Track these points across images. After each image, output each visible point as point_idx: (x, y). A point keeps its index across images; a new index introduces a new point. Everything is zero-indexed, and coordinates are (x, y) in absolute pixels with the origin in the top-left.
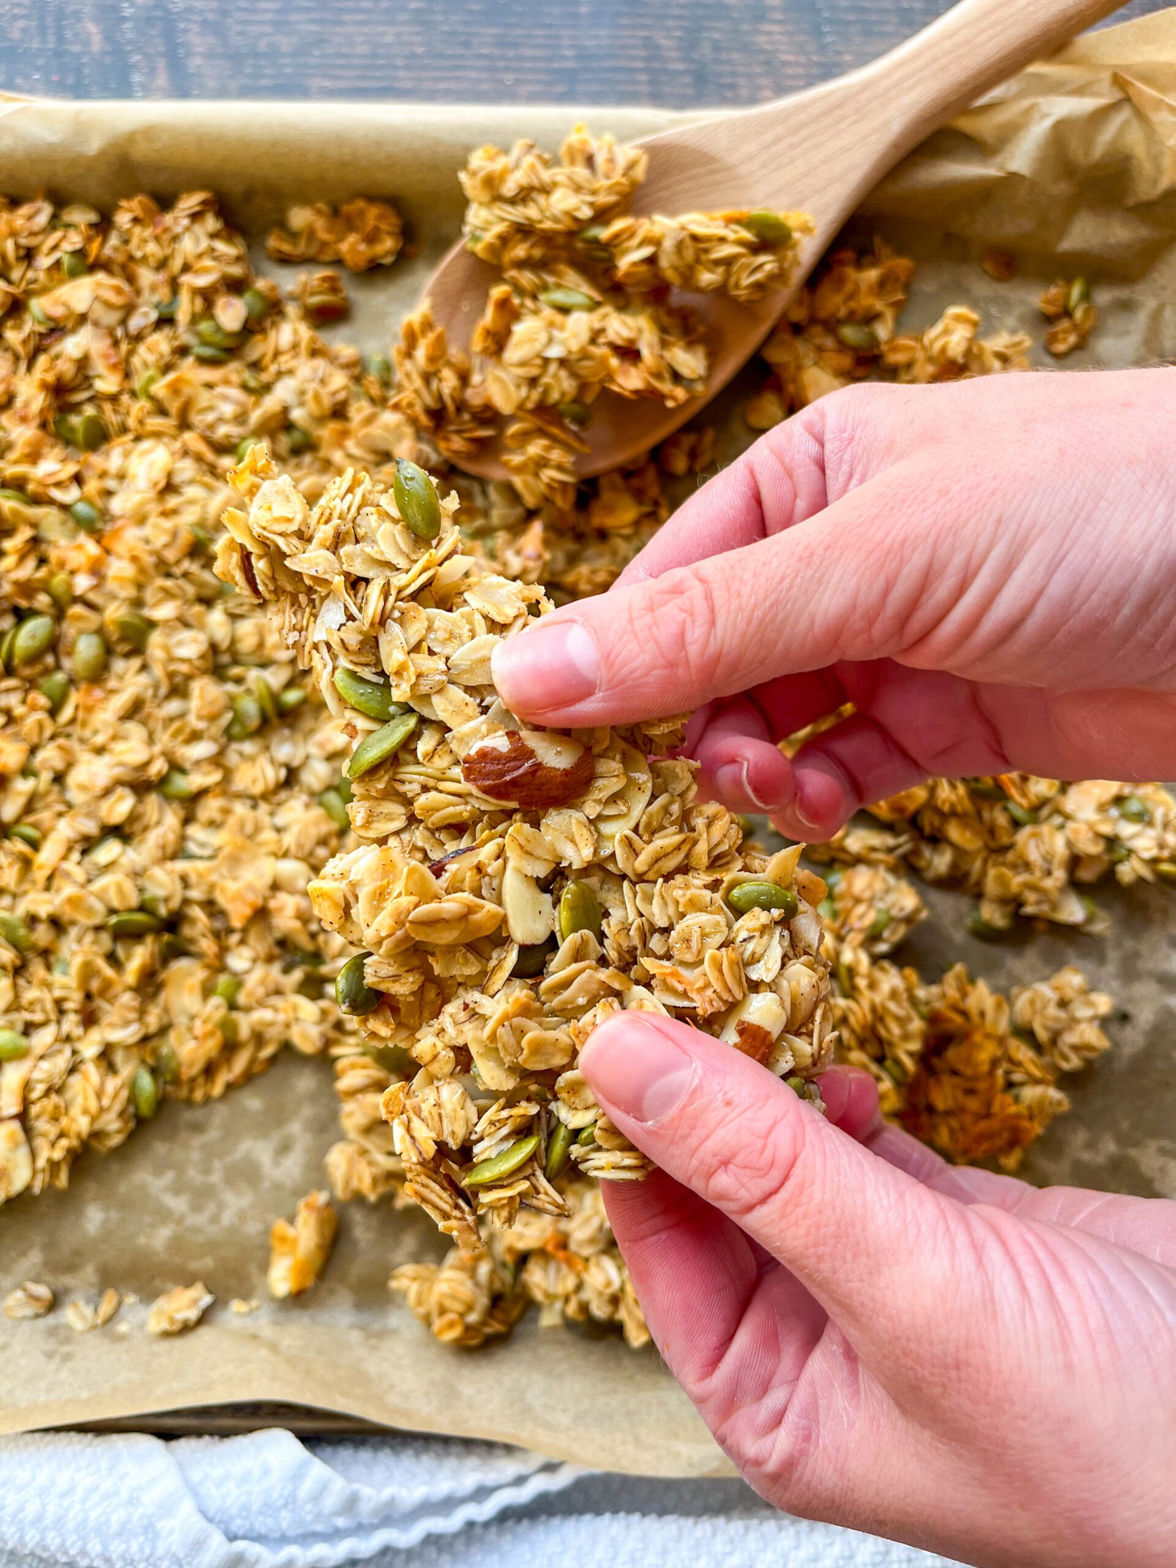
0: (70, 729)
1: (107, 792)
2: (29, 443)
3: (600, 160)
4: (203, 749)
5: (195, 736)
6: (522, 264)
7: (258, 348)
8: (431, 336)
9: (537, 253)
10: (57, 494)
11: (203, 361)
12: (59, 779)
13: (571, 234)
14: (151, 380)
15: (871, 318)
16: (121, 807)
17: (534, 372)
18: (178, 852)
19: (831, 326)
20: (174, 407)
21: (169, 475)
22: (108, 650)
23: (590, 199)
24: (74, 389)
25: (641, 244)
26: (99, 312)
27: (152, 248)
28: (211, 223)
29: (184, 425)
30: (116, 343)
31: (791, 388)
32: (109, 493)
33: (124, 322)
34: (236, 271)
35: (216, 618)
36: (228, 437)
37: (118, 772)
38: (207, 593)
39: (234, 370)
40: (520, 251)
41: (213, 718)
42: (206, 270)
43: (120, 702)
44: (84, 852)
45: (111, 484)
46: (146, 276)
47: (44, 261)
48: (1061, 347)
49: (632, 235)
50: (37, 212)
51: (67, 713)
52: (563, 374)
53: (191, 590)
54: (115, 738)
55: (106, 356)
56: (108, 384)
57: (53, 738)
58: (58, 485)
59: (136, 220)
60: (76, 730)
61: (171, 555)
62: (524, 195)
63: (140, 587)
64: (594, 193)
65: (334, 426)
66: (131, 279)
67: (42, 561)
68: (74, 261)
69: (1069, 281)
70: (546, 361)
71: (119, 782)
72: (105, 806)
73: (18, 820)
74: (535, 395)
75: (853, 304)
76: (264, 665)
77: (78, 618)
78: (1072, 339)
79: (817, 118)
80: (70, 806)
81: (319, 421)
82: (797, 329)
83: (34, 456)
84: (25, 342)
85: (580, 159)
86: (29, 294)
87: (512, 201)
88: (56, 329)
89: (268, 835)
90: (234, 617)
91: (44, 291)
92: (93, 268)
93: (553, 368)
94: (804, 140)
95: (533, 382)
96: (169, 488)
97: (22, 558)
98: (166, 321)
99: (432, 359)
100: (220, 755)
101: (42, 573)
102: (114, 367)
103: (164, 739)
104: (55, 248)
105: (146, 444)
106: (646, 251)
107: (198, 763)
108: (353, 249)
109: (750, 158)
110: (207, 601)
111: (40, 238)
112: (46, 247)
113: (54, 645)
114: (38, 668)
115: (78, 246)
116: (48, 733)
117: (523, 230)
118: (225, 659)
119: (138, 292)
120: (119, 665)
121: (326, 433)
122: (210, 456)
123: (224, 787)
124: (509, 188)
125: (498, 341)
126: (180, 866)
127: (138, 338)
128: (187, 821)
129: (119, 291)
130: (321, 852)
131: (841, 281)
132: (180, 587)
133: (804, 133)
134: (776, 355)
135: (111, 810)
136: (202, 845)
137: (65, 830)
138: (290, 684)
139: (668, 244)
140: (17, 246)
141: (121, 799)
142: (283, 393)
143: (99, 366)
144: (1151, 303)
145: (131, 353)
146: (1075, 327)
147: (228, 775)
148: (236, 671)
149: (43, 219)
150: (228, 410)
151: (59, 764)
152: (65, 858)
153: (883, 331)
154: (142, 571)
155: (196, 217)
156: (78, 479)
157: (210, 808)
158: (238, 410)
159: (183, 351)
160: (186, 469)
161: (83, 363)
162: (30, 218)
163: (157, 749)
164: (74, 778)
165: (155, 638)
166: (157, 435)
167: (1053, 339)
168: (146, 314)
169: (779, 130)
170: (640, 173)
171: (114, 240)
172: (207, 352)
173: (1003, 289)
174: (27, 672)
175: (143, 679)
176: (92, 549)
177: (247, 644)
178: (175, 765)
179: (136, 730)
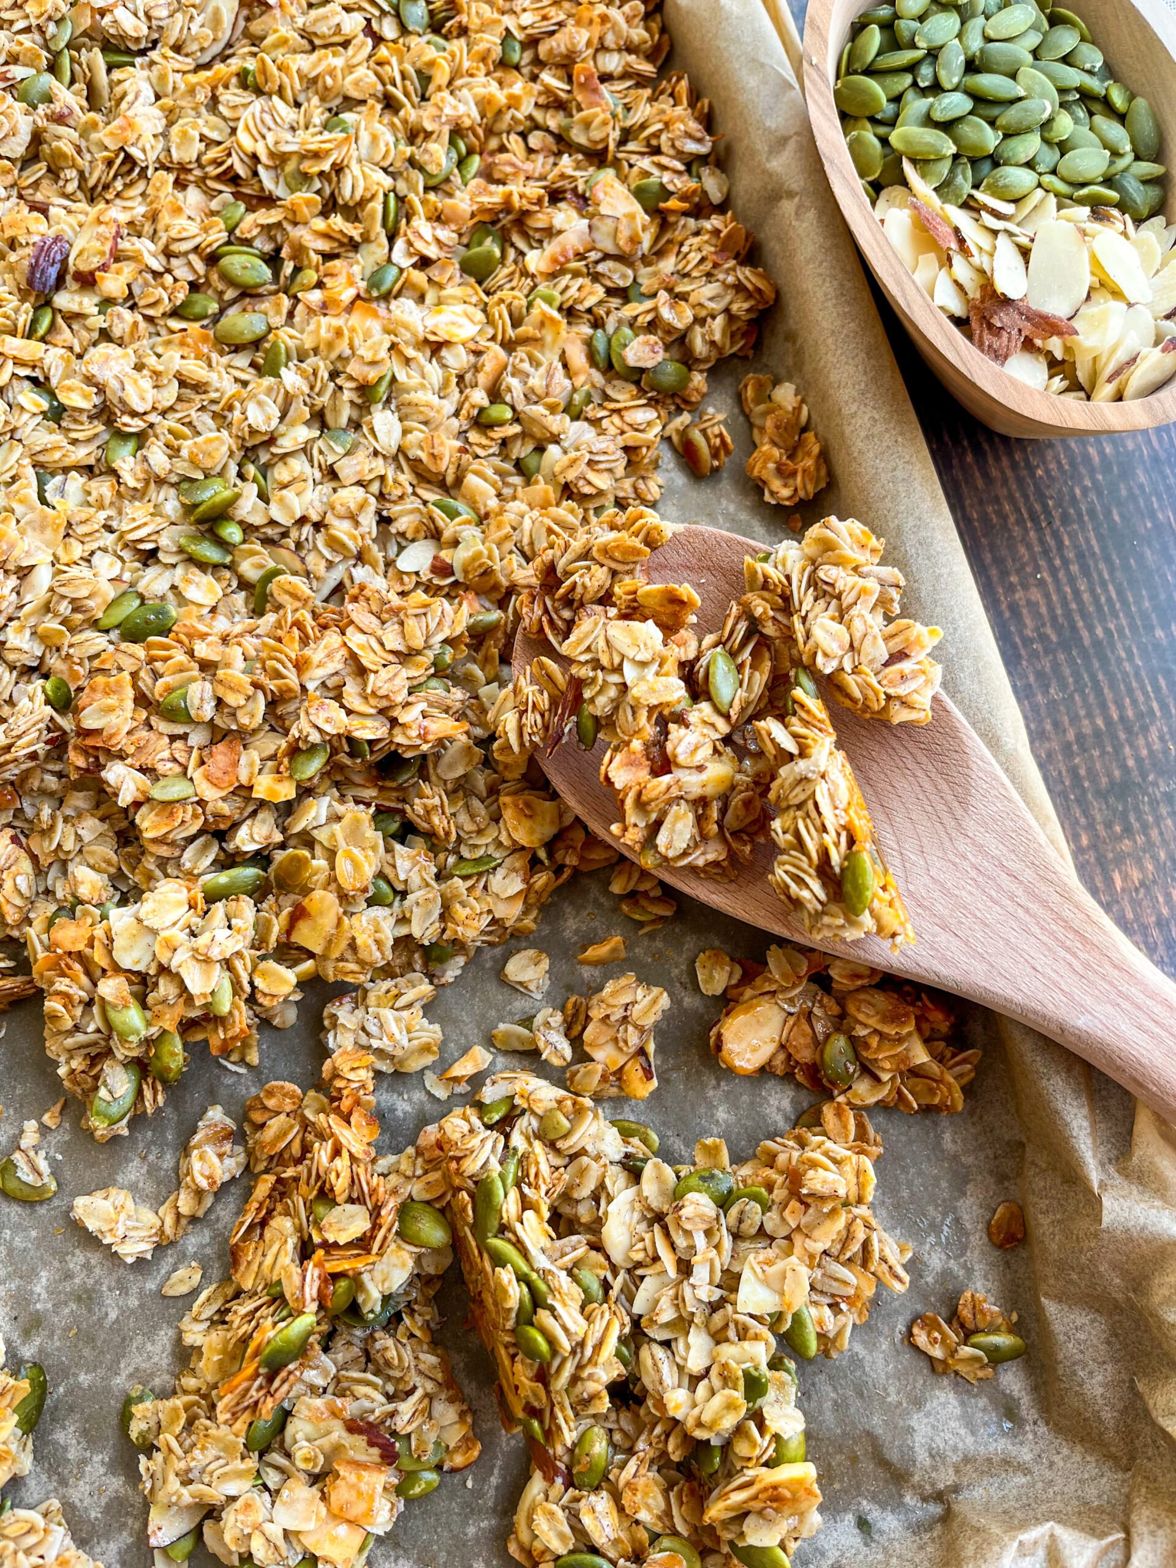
0: (163, 332)
1: (89, 380)
2: (454, 208)
3: (906, 666)
4: (157, 457)
5: (174, 452)
6: (747, 614)
7: (623, 394)
8: (637, 543)
9: (770, 630)
10: (400, 244)
11: (589, 343)
12: (105, 335)
13: (797, 663)
14: (549, 301)
15: (868, 1071)
16: (78, 398)
17: (605, 661)
18: (44, 470)
19: (841, 1021)
20: (527, 329)
21: (446, 343)
22: (256, 344)
23: (848, 667)
24: (525, 235)
25: (795, 736)
26: (606, 227)
27: (694, 257)
28: (740, 307)
29: (509, 346)
30: (580, 256)
31: (748, 992)
32: (421, 299)
33: (606, 257)
34: (699, 346)
35: (302, 434)
36: (509, 390)
37: (114, 384)
38: (329, 418)
39: (589, 377)
40: (760, 607)
41: (193, 462)
42: (680, 316)
43: (195, 369)
44: (34, 381)
45: (430, 297)
46: (668, 265)
47: (645, 163)
48: (921, 1338)
49: (806, 723)
50: (699, 141)
51: (175, 324)
52: (612, 692)
53: (325, 399)
54: (156, 374)
55: (564, 253)
56: (535, 260)
57: (149, 319)
58: (410, 244)
59: (716, 232)
60: (166, 337)
61: (353, 368)
62: (824, 591)
63: (316, 351)
64: (856, 670)
65: (552, 494)
66: (660, 254)
67: (328, 257)
68: (656, 188)
69: (1015, 1329)
70: (618, 669)
71: (101, 389)
72: (75, 382)
73: (56, 311)
74: (585, 672)
75: (874, 1042)
76: (263, 496)
77: (278, 305)
78: (937, 1352)
79: (1059, 918)
80: (80, 356)
81: (552, 478)
82: (821, 980)
83: (438, 218)
84: (563, 176)
85: (896, 644)
86: (616, 164)
87: (813, 582)
88: (583, 201)
89: (77, 551)
90: (305, 450)
91: (623, 179)
92: (653, 211)
93: (615, 678)
94: (1027, 911)
95: (596, 664)
96: (436, 348)
97: (326, 236)
98: (623, 294)
99: (605, 551)
100: (160, 482)
101: (315, 258)
102: (555, 261)
103: (165, 425)
104: (663, 168)
105: (480, 316)
106: (790, 746)
107: (145, 459)
108: (768, 458)
109: (980, 849)
110: (319, 419)
111: (672, 152)
112: (664, 160)
113: (248, 293)
114: (221, 286)
115: (671, 188)
116: (150, 312)
117: (786, 604)
118: (264, 458)
119: (646, 261)
120: (242, 360)
121: (542, 488)
122: (483, 379)
123: (124, 494)
124: (829, 572)
125: (633, 612)
126: (30, 473)
127: (596, 277)
128: (89, 471)
129: (634, 240)
130: (64, 608)
131: (893, 1018)
132: (324, 387)
133: (1034, 907)
134: (775, 959)
135: (70, 389)
136: (62, 492)
137: (53, 359)
138: (248, 529)
139: (801, 766)
140: (657, 135)
141: (86, 397)
142: (576, 432)
143: (552, 248)
144: (1026, 1455)
145: (576, 274)
146: (953, 1353)
147: (137, 494)
148: (251, 470)
149: (691, 147)
150: (537, 381)
151: (117, 332)
152: (18, 362)
153: (864, 1092)
154: (330, 345)
155: (739, 287)
156: (424, 263)
157: (103, 488)
158: (540, 391)
159: (597, 324)
160: (457, 359)
161: (550, 232)
162: (688, 135)
163: (153, 418)
164: (105, 348)
165: (268, 381)
166: (490, 321)
167: (930, 1325)
168: (624, 276)
169: (1028, 875)
170: (900, 715)
171: (691, 222)
172: (600, 345)
173: (977, 1239)
174: (214, 277)
175: (230, 388)
176: (347, 295)
177: (281, 473)
178: (141, 439)
179: (170, 394)
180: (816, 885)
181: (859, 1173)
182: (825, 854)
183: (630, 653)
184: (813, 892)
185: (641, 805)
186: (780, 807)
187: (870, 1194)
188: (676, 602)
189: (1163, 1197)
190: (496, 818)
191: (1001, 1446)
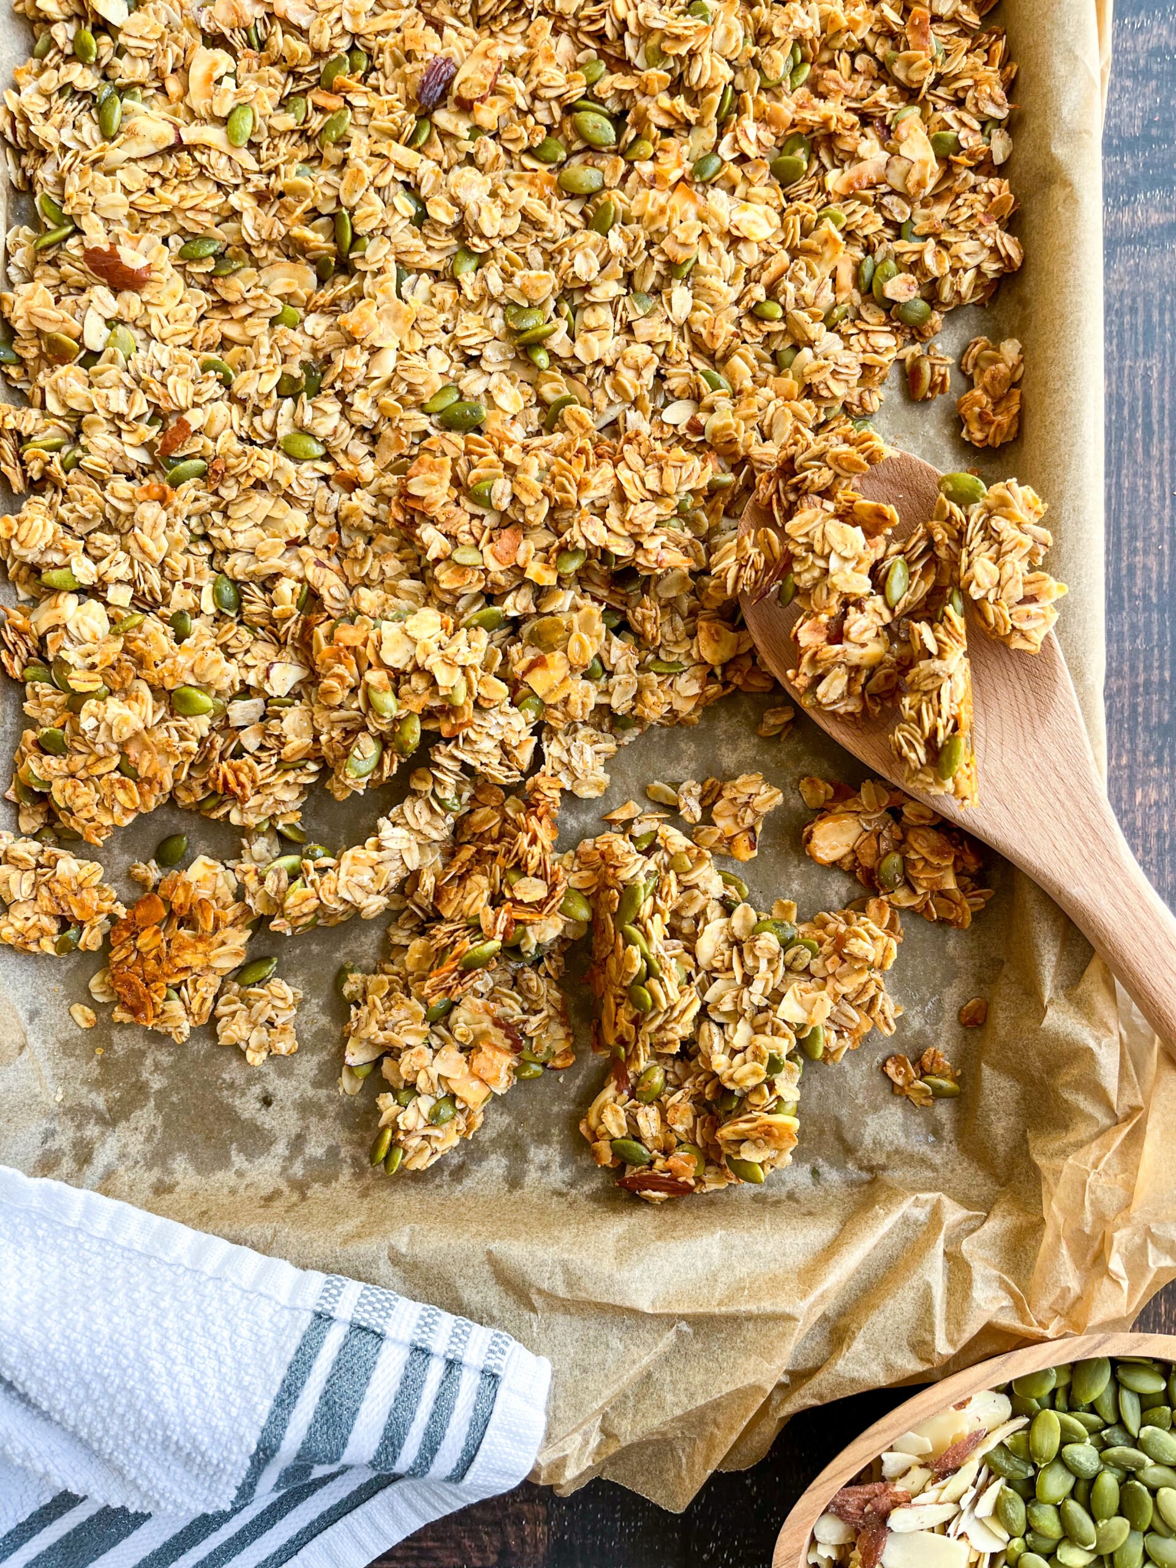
0: (516, 166)
1: (454, 201)
2: (778, 113)
3: (1032, 608)
4: (495, 283)
5: (508, 277)
6: (929, 536)
7: (873, 317)
8: (861, 458)
9: (942, 553)
10: (728, 138)
11: (858, 266)
12: (471, 159)
13: (955, 583)
14: (836, 220)
15: (909, 884)
16: (442, 213)
17: (817, 548)
18: (404, 268)
19: (901, 845)
20: (811, 242)
21: (745, 239)
22: (589, 197)
23: (991, 598)
24: (831, 152)
25: (938, 640)
26: (900, 166)
27: (965, 212)
28: (991, 268)
29: (794, 253)
30: (872, 186)
31: (840, 808)
32: (732, 190)
33: (893, 192)
34: (946, 294)
35: (612, 289)
36: (785, 292)
37: (473, 208)
38: (637, 280)
39: (851, 295)
40: (940, 535)
41: (522, 291)
42: (939, 264)
43: (538, 209)
44: (406, 185)
45: (740, 190)
46: (940, 211)
47: (949, 115)
48: (891, 1070)
49: (949, 634)
50: (999, 106)
51: (529, 162)
52: (816, 573)
53: (636, 265)
54: (506, 205)
55: (859, 179)
56: (834, 180)
57: (508, 152)
58: (736, 140)
59: (991, 195)
60: (517, 172)
61: (667, 244)
62: (991, 535)
63: (639, 220)
64: (996, 602)
65: (796, 388)
66: (937, 197)
67: (667, 132)
68: (950, 141)
69: (956, 1080)
70: (827, 558)
71: (462, 210)
72: (442, 199)
73: (434, 126)
74: (799, 551)
75: (920, 865)
76: (571, 334)
77: (615, 167)
78: (899, 1081)
79: (1083, 816)
80: (446, 171)
81: (800, 376)
82: (895, 813)
83: (763, 119)
84: (876, 104)
85: (1031, 590)
86: (923, 104)
87: (985, 527)
88: (888, 133)
89: (419, 343)
90: (613, 304)
91: (925, 119)
92: (942, 159)
93: (821, 563)
94: (1063, 805)
95: (810, 548)
96: (735, 241)
97: (668, 113)
98: (898, 230)
99: (836, 459)
100: (493, 300)
101: (655, 132)
102: (850, 186)
103: (505, 250)
104: (963, 124)
105: (776, 220)
106: (932, 647)
107: (484, 278)
108: (977, 401)
109: (1044, 753)
110: (629, 279)
111: (973, 110)
112: (966, 118)
113: (592, 148)
114: (571, 136)
115: (964, 144)
116: (510, 146)
117: (960, 537)
118: (578, 300)
119: (925, 205)
120: (575, 207)
121: (790, 382)
122: (766, 277)
123: (464, 305)
124: (998, 523)
125: (846, 515)
126: (392, 268)
127: (879, 208)
128: (435, 275)
129: (921, 184)
130: (402, 388)
131: (939, 853)
132: (639, 253)
133: (1068, 804)
134: (867, 791)
135: (438, 204)
136: (413, 288)
137: (426, 169)
138: (553, 356)
139: (936, 665)
140: (965, 89)
141: (449, 214)
142: (829, 342)
143: (851, 171)
144: (938, 1160)
145: (864, 201)
146: (910, 1083)
147: (472, 306)
148: (566, 309)
149: (991, 110)
150: (808, 291)
151: (481, 159)
152: (399, 168)
153: (902, 897)
154: (653, 219)
155: (994, 250)
156: (742, 159)
157: (446, 293)
158: (810, 300)
159: (869, 250)
160: (750, 255)
161: (854, 157)
162: (991, 99)
163: (496, 243)
164: (469, 172)
165: (595, 236)
166: (784, 226)
167: (900, 1062)
168: (902, 213)
169: (1072, 780)
170: (1017, 643)
171: (972, 178)
172: (867, 271)
173: (950, 1016)
174: (568, 126)
175: (561, 229)
176: (675, 175)
177: (590, 318)
178: (483, 260)
179: (513, 224)
180: (921, 752)
181: (886, 949)
182: (935, 731)
183: (839, 548)
184: (919, 755)
185: (814, 661)
186: (913, 689)
187: (889, 966)
188: (881, 516)
189: (1089, 1019)
190: (692, 635)
191: (925, 1149)
